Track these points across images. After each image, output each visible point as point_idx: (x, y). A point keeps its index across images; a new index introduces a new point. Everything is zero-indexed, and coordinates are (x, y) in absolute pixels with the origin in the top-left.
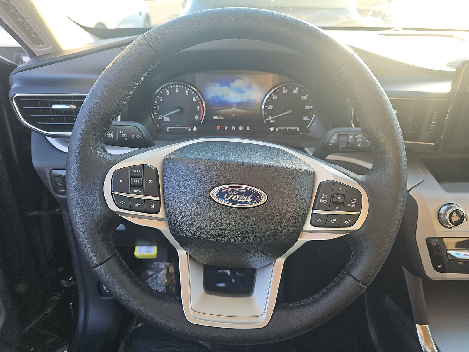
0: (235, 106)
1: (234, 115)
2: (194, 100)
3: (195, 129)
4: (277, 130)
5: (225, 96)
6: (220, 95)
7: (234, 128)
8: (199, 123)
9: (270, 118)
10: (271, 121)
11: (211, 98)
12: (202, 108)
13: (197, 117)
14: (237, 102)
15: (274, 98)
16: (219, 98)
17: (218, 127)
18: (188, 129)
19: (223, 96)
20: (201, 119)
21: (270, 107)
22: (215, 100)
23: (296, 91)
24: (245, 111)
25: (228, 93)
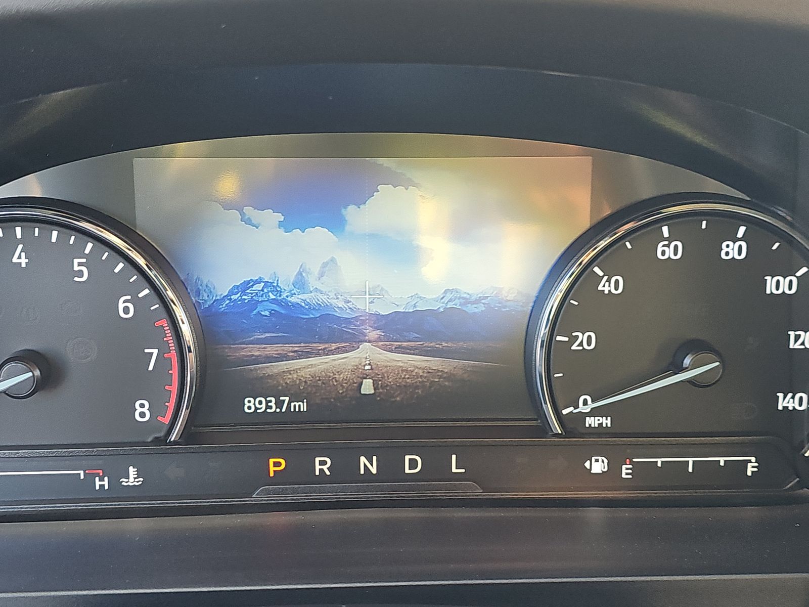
0: (373, 334)
1: (368, 387)
2: (125, 307)
3: (132, 478)
4: (625, 471)
5: (312, 282)
6: (286, 279)
7: (368, 465)
8: (157, 441)
9: (587, 402)
10: (592, 422)
11: (231, 293)
12: (174, 355)
13: (142, 410)
14: (385, 310)
15: (605, 287)
16: (277, 290)
17: (276, 465)
18: (90, 478)
19: (300, 283)
20: (167, 420)
21: (585, 340)
22: (253, 304)
23: (732, 250)
24: (434, 363)
25: (330, 266)
